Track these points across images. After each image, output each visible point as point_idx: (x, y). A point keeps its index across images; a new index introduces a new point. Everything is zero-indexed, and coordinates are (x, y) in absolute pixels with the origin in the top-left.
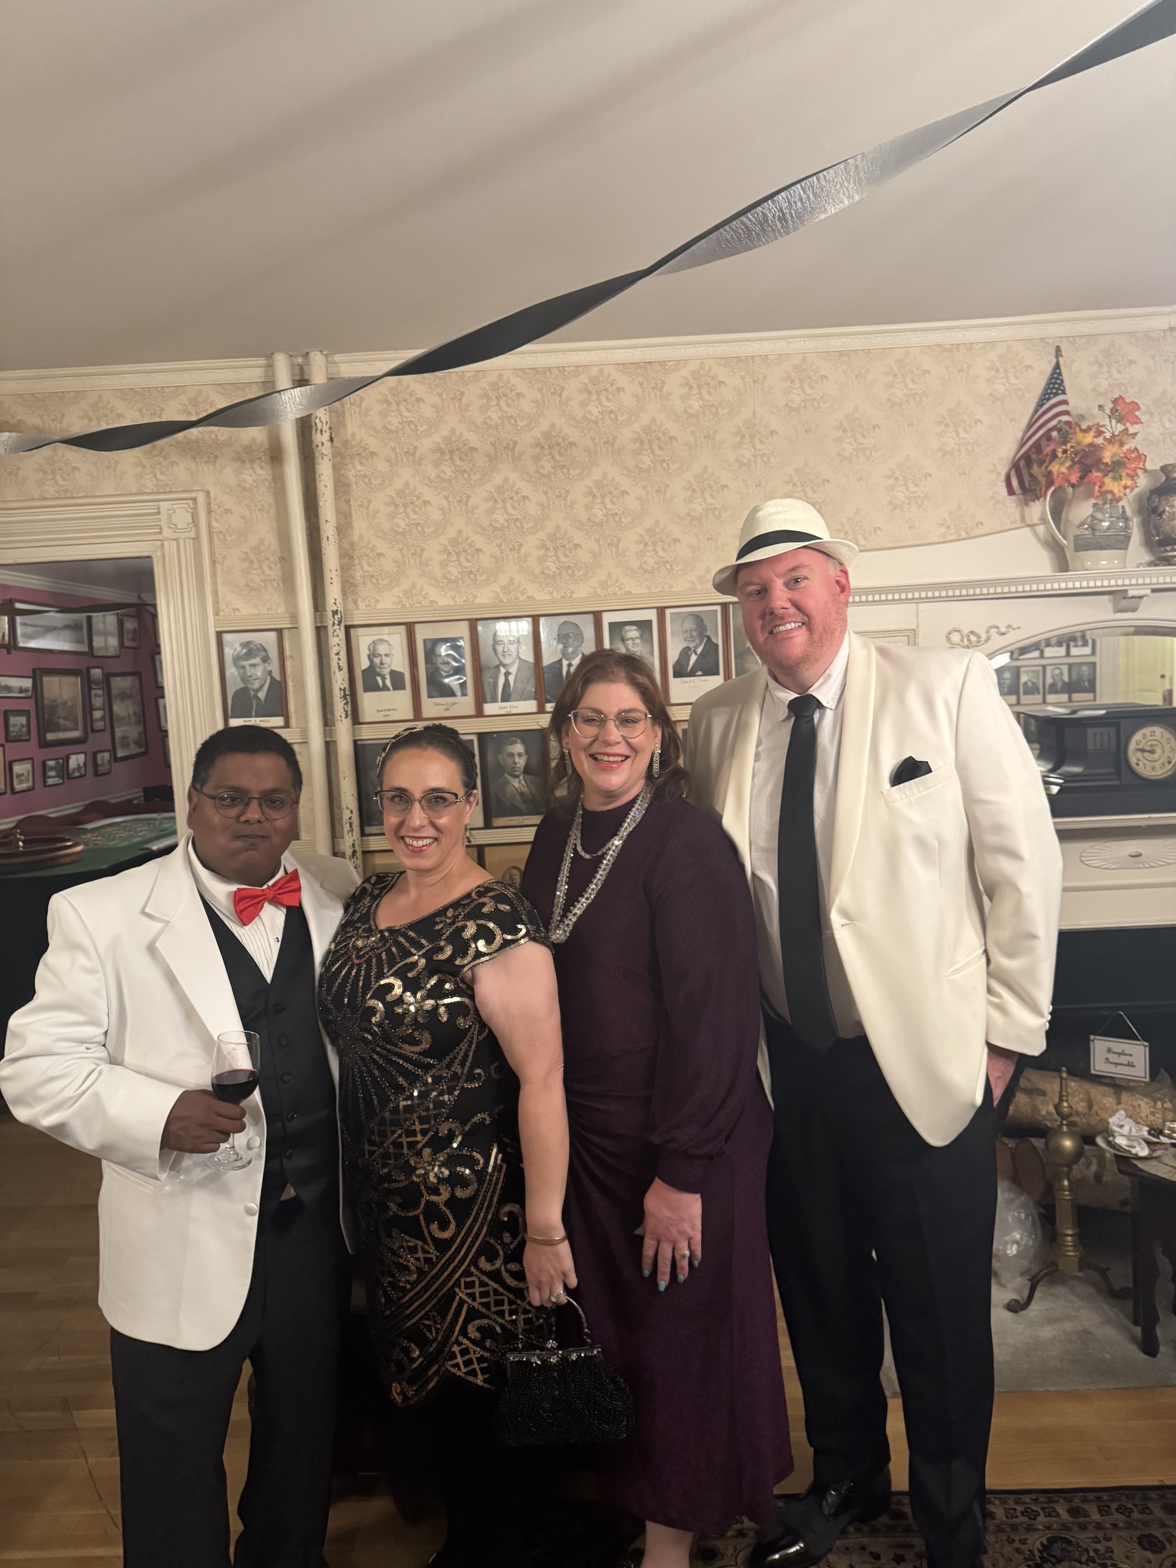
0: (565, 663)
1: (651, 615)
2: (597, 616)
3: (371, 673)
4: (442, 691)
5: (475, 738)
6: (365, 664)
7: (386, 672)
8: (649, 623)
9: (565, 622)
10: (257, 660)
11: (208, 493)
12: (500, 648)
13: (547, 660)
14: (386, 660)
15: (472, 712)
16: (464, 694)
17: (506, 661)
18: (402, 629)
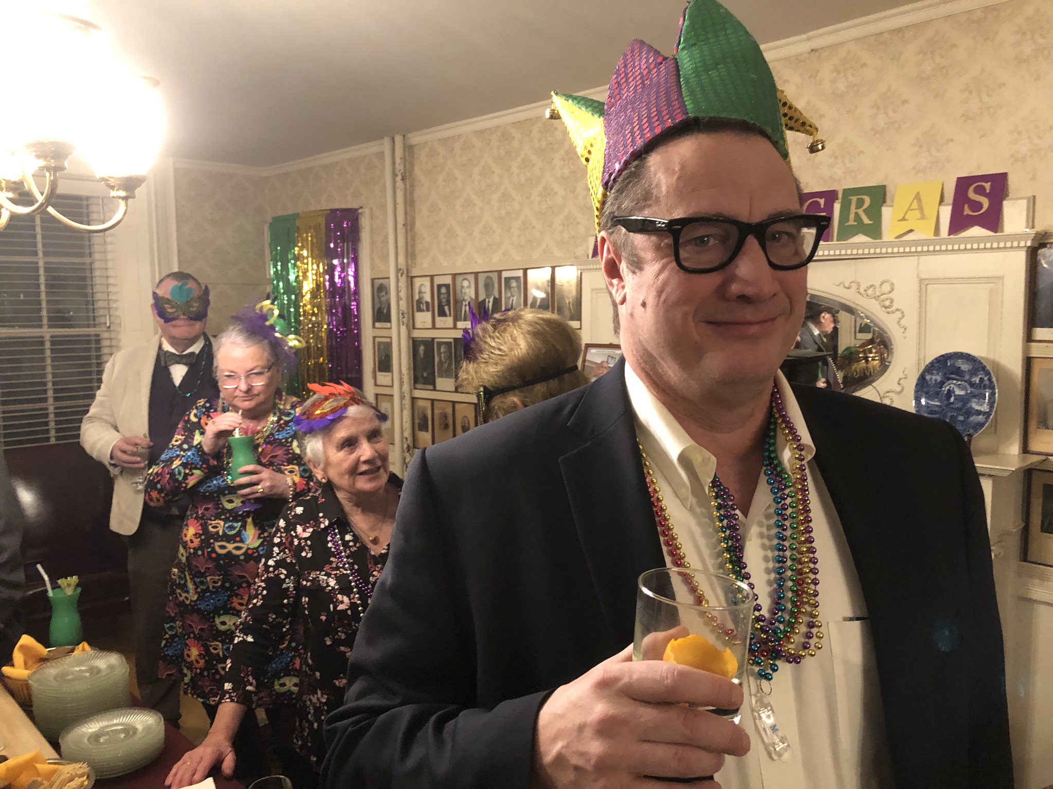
0: (487, 300)
1: (520, 274)
2: (500, 272)
3: (419, 302)
4: (442, 313)
5: (452, 340)
6: (417, 297)
7: (424, 301)
8: (519, 278)
9: (488, 277)
10: (383, 294)
11: (371, 209)
12: (463, 291)
13: (481, 299)
14: (424, 295)
15: (452, 326)
16: (450, 316)
17: (466, 298)
18: (428, 279)
